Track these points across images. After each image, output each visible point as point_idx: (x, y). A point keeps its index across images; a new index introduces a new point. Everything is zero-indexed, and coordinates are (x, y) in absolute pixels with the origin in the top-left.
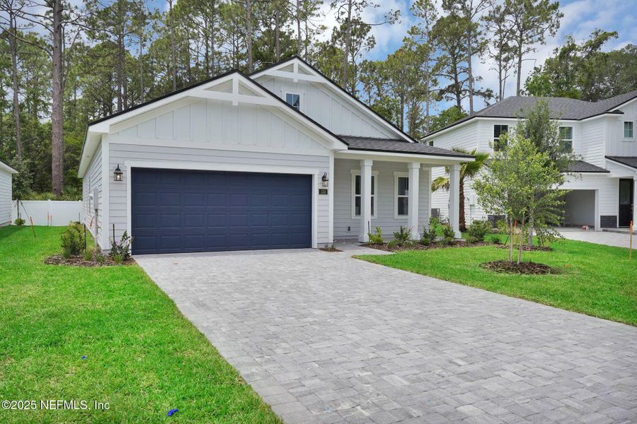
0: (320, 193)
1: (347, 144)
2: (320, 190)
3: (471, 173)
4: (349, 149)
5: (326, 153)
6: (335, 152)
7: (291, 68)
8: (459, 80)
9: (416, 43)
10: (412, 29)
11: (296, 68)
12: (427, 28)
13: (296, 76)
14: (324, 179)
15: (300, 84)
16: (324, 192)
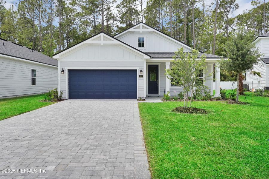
0: (140, 77)
1: (150, 56)
2: (140, 76)
4: (151, 58)
5: (142, 60)
6: (146, 60)
7: (139, 27)
11: (141, 27)
13: (141, 30)
14: (141, 71)
15: (144, 33)
16: (141, 76)
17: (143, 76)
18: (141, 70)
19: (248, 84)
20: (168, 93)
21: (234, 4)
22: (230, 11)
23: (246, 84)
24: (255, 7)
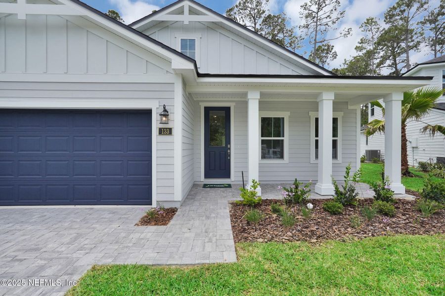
0: (160, 134)
2: (160, 130)
3: (416, 114)
7: (181, 12)
8: (398, 68)
9: (365, 48)
10: (361, 40)
11: (186, 10)
12: (372, 38)
16: (166, 131)
17: (170, 130)
18: (165, 110)
19: (380, 151)
20: (255, 187)
21: (331, 53)
22: (326, 61)
23: (377, 151)
24: (361, 54)
